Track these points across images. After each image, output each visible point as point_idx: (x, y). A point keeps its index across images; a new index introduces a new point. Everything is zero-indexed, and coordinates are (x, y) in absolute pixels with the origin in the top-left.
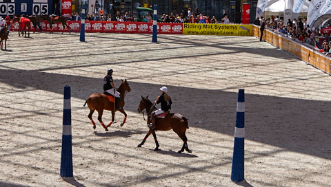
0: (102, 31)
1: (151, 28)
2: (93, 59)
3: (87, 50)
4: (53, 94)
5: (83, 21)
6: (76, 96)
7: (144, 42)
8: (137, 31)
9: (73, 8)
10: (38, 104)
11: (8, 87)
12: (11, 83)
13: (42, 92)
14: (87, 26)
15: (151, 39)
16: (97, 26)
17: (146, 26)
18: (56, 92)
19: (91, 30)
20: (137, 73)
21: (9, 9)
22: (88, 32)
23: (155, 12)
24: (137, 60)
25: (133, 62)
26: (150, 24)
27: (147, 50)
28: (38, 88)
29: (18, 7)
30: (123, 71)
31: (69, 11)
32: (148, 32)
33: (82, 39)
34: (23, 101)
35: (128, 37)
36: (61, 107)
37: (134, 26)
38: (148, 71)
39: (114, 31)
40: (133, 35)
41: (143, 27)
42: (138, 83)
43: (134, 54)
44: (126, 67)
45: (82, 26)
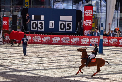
0: (118, 45)
2: (110, 69)
5: (101, 37)
9: (93, 26)
14: (105, 41)
16: (113, 41)
19: (108, 45)
21: (39, 26)
29: (47, 24)
31: (90, 28)
33: (101, 52)
45: (101, 41)
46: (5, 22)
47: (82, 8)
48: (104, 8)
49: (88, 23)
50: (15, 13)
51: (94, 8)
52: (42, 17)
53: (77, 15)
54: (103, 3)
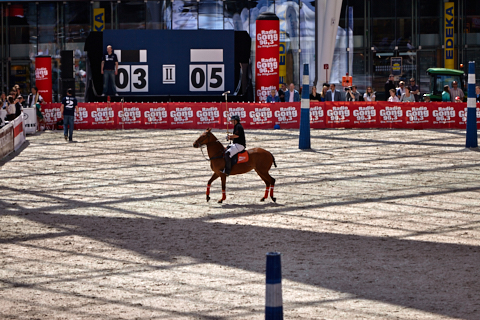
0: (350, 124)
1: (464, 115)
2: (332, 191)
3: (317, 170)
4: (239, 272)
5: (305, 103)
6: (294, 277)
7: (447, 149)
8: (429, 124)
9: (282, 73)
10: (206, 295)
11: (137, 259)
12: (142, 250)
13: (215, 268)
14: (316, 113)
15: (463, 141)
16: (338, 113)
17: (450, 112)
18: (247, 268)
19: (325, 124)
20: (433, 221)
21: (135, 78)
22: (317, 126)
23: (472, 79)
24: (431, 190)
25: (423, 194)
26: (458, 107)
27: (454, 167)
28: (206, 259)
29: (156, 73)
30: (400, 216)
31: (273, 80)
32: (455, 124)
33: (305, 145)
34: (172, 289)
35: (409, 137)
36: (260, 302)
37: (424, 112)
38: (459, 215)
39: (378, 124)
40: (421, 132)
41: (444, 113)
42: (435, 244)
43: (426, 177)
44: (406, 206)
45: (304, 114)
46: (42, 73)
47: (249, 27)
48: (310, 25)
49: (267, 66)
50: (68, 47)
51: (284, 25)
52: (143, 55)
53: (238, 46)
54: (307, 10)
